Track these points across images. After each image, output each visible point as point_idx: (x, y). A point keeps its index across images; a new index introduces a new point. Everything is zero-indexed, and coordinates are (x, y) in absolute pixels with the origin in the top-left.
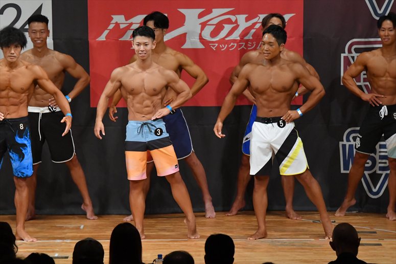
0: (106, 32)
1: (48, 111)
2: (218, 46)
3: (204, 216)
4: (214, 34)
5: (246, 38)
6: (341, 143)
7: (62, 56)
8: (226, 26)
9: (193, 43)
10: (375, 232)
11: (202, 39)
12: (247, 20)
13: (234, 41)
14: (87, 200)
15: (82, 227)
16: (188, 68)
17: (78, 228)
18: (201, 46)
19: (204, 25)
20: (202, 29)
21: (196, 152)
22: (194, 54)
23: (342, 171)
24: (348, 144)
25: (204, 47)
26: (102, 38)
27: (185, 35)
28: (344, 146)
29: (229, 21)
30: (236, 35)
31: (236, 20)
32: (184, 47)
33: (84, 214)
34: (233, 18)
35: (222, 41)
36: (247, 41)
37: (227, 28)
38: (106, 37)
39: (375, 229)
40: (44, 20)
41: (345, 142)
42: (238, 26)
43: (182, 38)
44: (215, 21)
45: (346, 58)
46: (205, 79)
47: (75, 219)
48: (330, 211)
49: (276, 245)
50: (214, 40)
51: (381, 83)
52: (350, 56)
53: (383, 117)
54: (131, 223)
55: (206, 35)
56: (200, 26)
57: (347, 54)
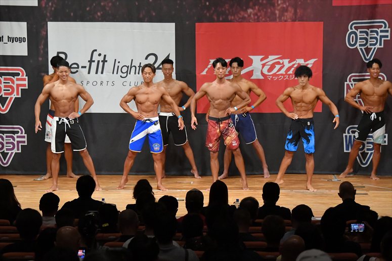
0: (206, 69)
1: (172, 115)
2: (272, 77)
3: (263, 177)
4: (270, 70)
5: (289, 73)
6: (344, 135)
8: (276, 66)
9: (257, 75)
10: (364, 187)
11: (262, 74)
12: (289, 62)
13: (282, 75)
14: (194, 167)
15: (192, 183)
16: (254, 90)
17: (190, 183)
18: (262, 78)
19: (264, 65)
20: (263, 67)
21: (258, 140)
22: (258, 82)
23: (345, 151)
24: (348, 135)
25: (263, 78)
26: (204, 73)
27: (252, 71)
28: (346, 136)
29: (278, 63)
30: (283, 71)
31: (283, 63)
32: (252, 78)
33: (193, 175)
34: (281, 61)
35: (275, 75)
36: (289, 75)
37: (278, 67)
38: (206, 73)
39: (364, 185)
40: (171, 62)
41: (347, 134)
42: (284, 66)
44: (271, 63)
45: (348, 85)
46: (265, 97)
47: (187, 178)
48: (337, 174)
49: (306, 194)
50: (270, 74)
51: (370, 99)
52: (350, 83)
53: (373, 119)
54: (221, 180)
55: (265, 71)
56: (261, 66)
57: (348, 82)
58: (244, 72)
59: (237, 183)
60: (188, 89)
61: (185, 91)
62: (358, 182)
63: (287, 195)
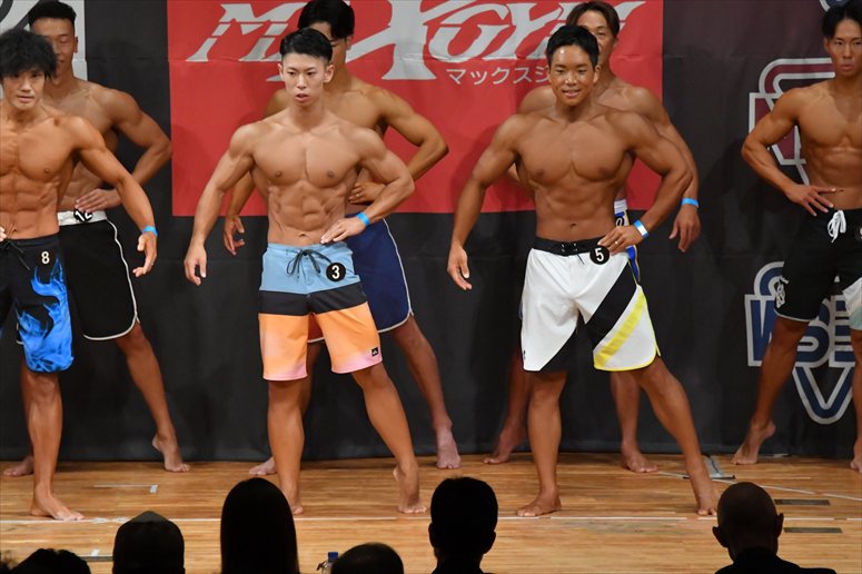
0: (209, 43)
1: (73, 221)
2: (467, 74)
3: (434, 464)
4: (457, 46)
5: (531, 57)
6: (748, 298)
7: (110, 95)
8: (484, 28)
9: (409, 66)
10: (826, 503)
11: (428, 59)
12: (534, 15)
13: (503, 63)
14: (165, 427)
15: (154, 489)
16: (400, 122)
17: (146, 492)
18: (426, 75)
19: (433, 26)
20: (430, 35)
23: (752, 362)
24: (763, 300)
25: (434, 77)
26: (201, 56)
27: (390, 49)
28: (755, 304)
29: (491, 18)
30: (508, 51)
31: (509, 16)
33: (157, 460)
34: (501, 11)
35: (477, 63)
37: (488, 33)
38: (210, 55)
39: (827, 495)
40: (68, 14)
41: (758, 296)
42: (512, 29)
43: (385, 56)
44: (460, 18)
45: (761, 103)
46: (441, 147)
47: (137, 469)
48: (722, 453)
49: (599, 532)
50: (457, 60)
51: (830, 158)
52: (769, 98)
53: (835, 236)
54: (267, 478)
55: (440, 48)
56: (426, 28)
57: (762, 94)
58: (356, 51)
59: (331, 490)
60: (138, 121)
61: (127, 127)
62: (802, 484)
63: (527, 536)
